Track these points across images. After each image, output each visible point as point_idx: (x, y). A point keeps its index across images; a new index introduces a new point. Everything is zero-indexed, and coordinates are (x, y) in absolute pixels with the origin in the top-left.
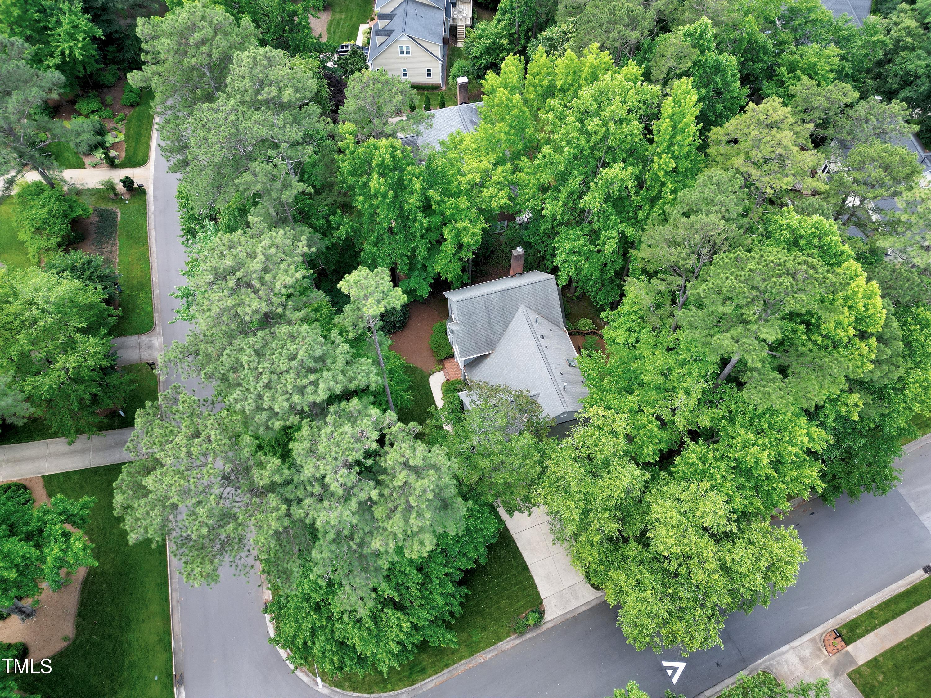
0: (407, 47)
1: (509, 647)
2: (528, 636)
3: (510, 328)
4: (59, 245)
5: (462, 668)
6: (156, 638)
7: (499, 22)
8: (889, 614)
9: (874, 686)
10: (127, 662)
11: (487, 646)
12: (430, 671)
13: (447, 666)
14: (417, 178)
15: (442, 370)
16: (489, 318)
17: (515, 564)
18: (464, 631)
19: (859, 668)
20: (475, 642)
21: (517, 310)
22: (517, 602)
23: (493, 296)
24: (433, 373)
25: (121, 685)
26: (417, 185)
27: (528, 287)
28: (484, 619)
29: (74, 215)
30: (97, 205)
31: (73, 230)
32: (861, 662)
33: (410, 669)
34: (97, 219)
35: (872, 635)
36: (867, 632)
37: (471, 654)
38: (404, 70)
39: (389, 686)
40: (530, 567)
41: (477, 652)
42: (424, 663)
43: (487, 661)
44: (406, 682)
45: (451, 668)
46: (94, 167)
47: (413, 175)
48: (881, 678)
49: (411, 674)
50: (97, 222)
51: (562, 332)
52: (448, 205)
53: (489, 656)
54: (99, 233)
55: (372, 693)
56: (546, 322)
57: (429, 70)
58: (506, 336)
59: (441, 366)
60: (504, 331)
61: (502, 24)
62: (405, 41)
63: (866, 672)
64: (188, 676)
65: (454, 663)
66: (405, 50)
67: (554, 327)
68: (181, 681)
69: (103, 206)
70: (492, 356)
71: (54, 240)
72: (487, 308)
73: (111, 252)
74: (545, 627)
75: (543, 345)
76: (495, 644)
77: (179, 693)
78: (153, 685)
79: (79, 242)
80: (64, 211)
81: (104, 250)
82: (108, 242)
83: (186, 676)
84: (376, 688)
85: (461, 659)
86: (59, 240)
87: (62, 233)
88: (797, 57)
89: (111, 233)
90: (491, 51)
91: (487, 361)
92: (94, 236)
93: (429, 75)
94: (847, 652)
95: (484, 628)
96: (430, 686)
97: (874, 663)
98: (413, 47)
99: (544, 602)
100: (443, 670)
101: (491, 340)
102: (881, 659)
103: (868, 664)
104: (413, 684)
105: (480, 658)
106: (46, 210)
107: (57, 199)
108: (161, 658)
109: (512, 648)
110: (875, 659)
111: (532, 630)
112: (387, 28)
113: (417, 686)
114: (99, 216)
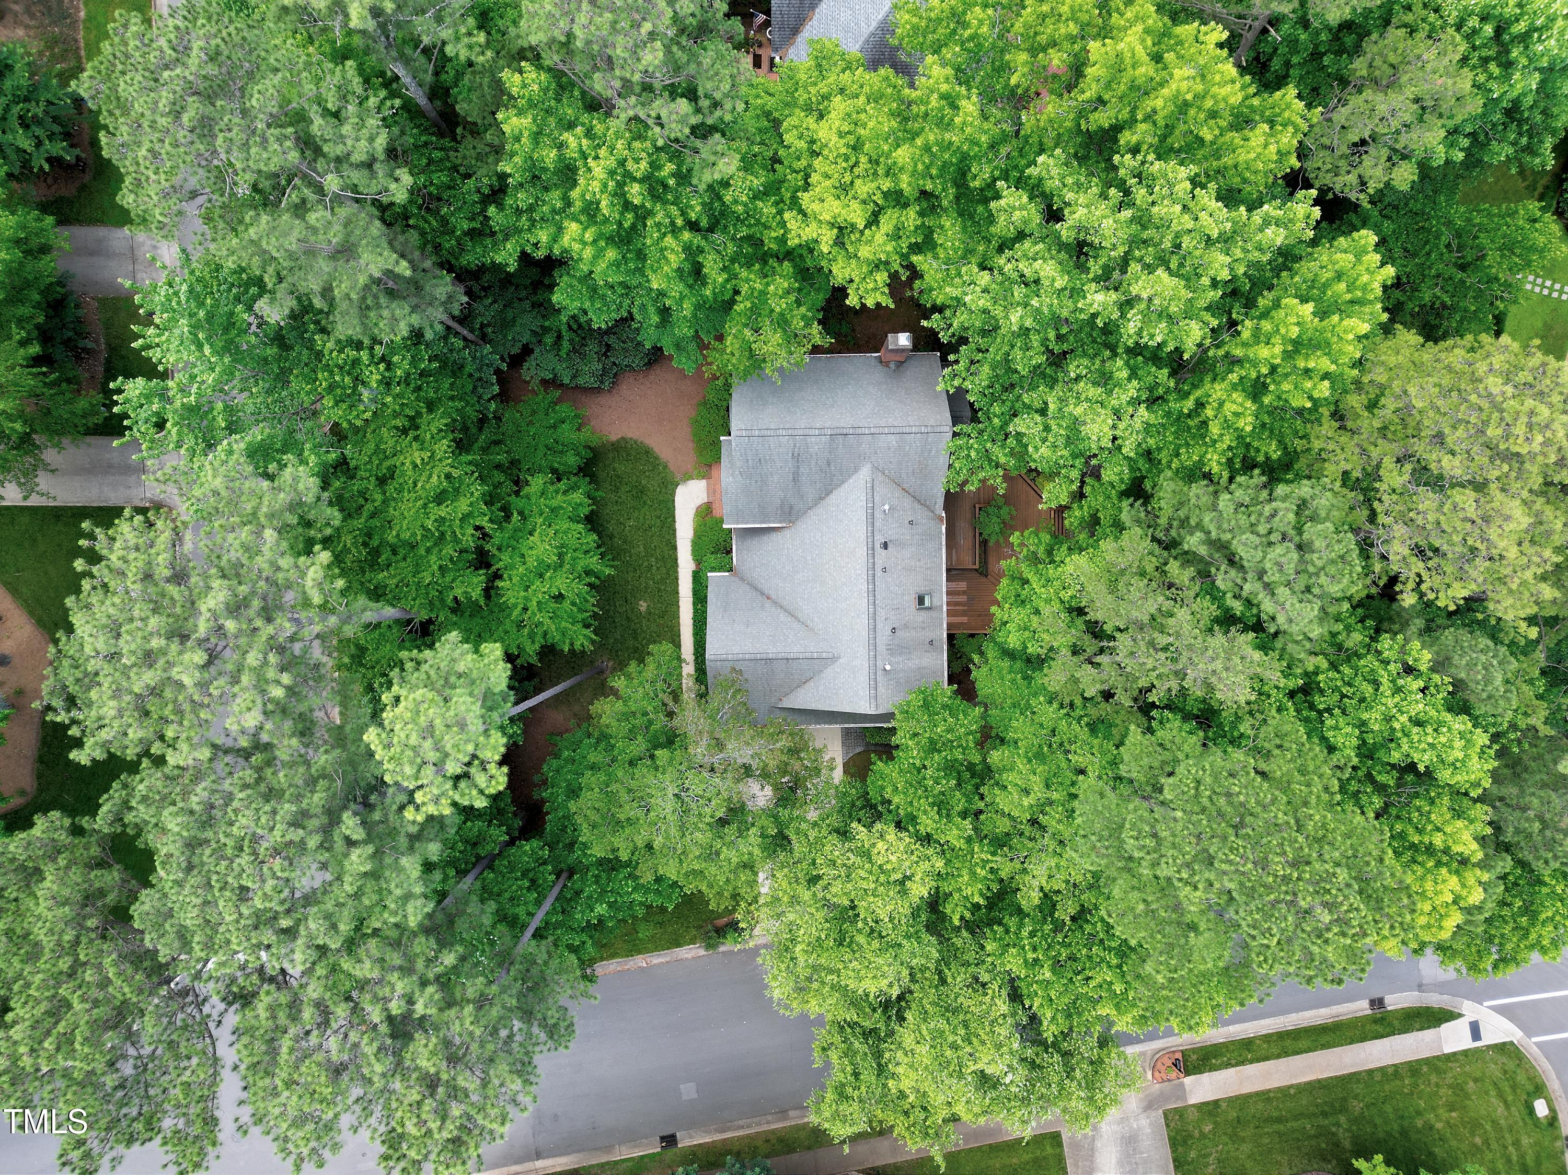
1: (689, 956)
2: (722, 949)
3: (833, 496)
8: (1275, 1051)
9: (1191, 1136)
11: (656, 949)
15: (705, 478)
16: (796, 473)
19: (1186, 1108)
20: (640, 940)
21: (856, 470)
23: (813, 439)
24: (688, 479)
27: (892, 437)
32: (1192, 1100)
35: (1232, 1071)
36: (1228, 1065)
37: (630, 954)
41: (639, 953)
43: (650, 967)
48: (1208, 1128)
51: (934, 524)
53: (656, 961)
56: (907, 502)
58: (821, 508)
59: (704, 471)
60: (821, 499)
63: (1193, 1115)
67: (921, 515)
70: (787, 533)
72: (796, 457)
75: (879, 567)
76: (669, 948)
85: (613, 956)
91: (774, 536)
94: (1182, 1084)
95: (660, 924)
97: (1211, 1108)
101: (791, 508)
102: (1224, 1105)
103: (1201, 1107)
105: (640, 961)
109: (692, 960)
110: (1216, 1103)
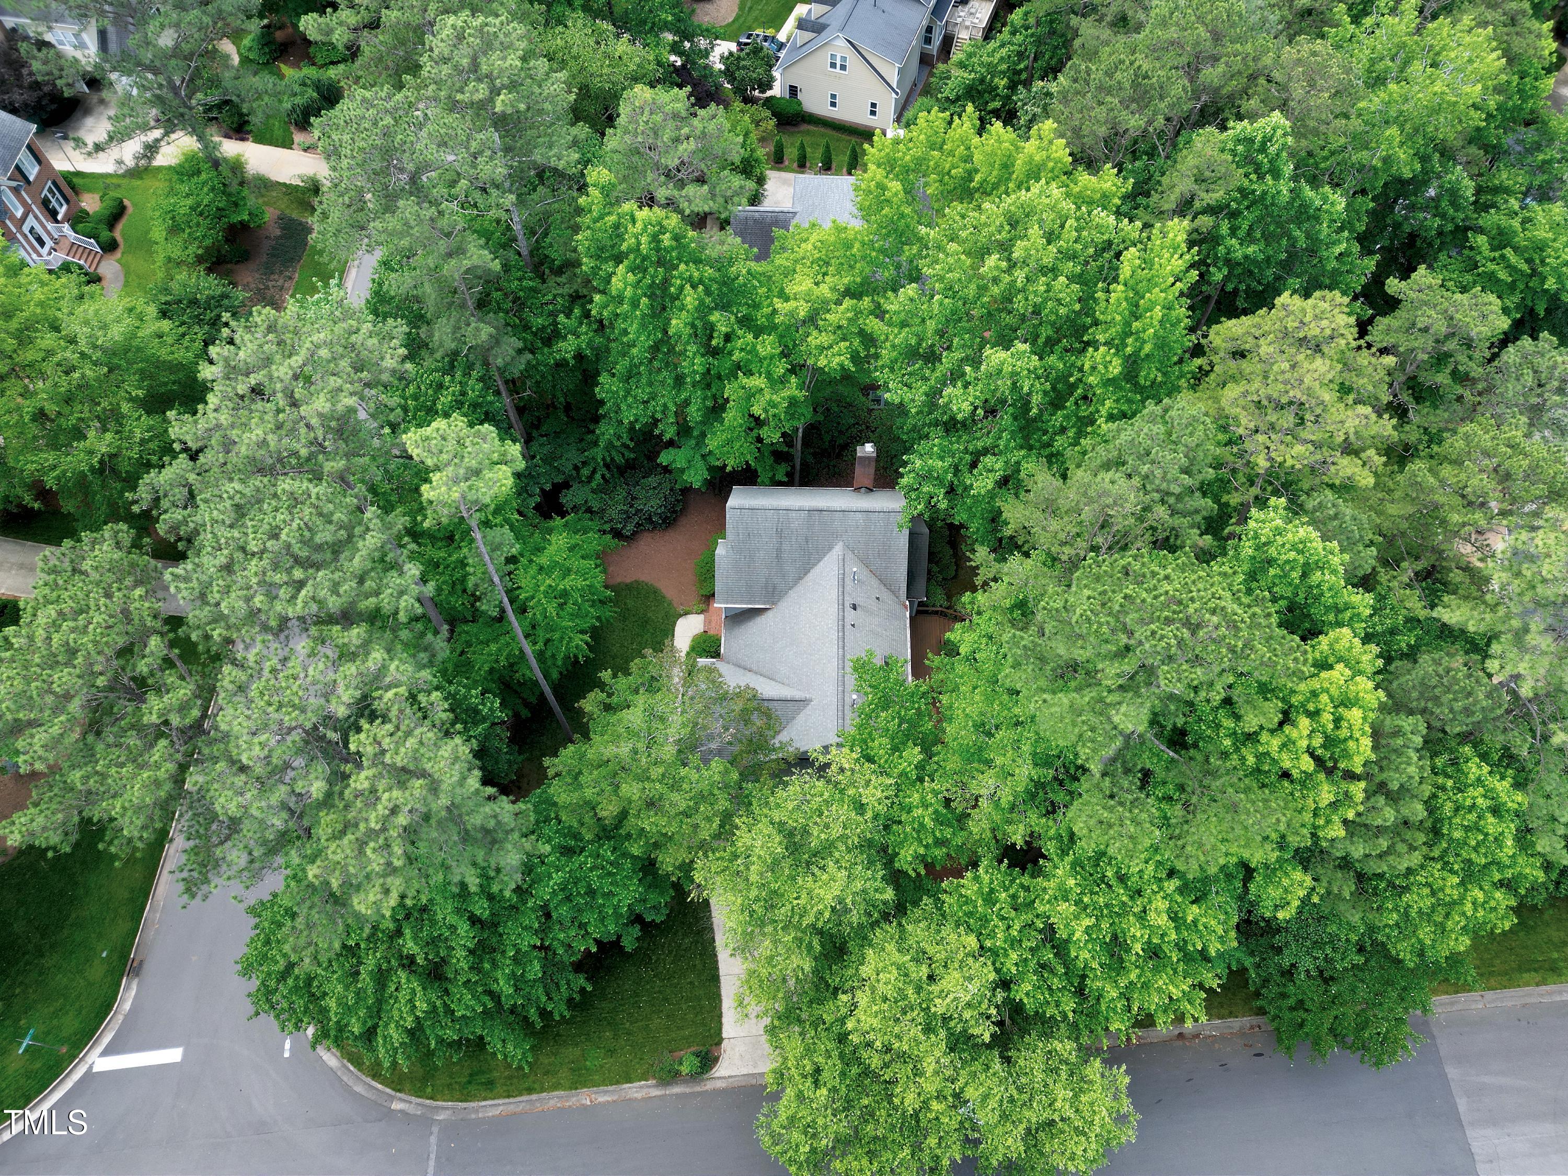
0: (844, 59)
1: (639, 1095)
2: (677, 1089)
3: (811, 576)
4: (200, 260)
5: (552, 1102)
6: (126, 895)
7: (1003, 45)
10: (74, 916)
11: (604, 1083)
12: (499, 1089)
13: (530, 1091)
14: (694, 287)
15: (702, 612)
16: (779, 551)
17: (699, 967)
18: (577, 1045)
20: (587, 1069)
21: (830, 548)
22: (679, 1028)
23: (794, 514)
24: (686, 614)
25: (53, 946)
26: (690, 298)
27: (859, 515)
28: (616, 1037)
29: (236, 218)
30: (287, 212)
31: (227, 240)
33: (471, 1075)
34: (278, 232)
37: (574, 1086)
38: (833, 96)
39: (429, 1090)
40: (722, 979)
41: (585, 1086)
42: (496, 1074)
43: (595, 1106)
44: (457, 1094)
45: (534, 1097)
46: (305, 150)
47: (690, 279)
49: (469, 1082)
50: (277, 238)
51: (898, 608)
52: (740, 343)
53: (602, 1099)
54: (273, 256)
55: (399, 1091)
56: (874, 582)
57: (874, 105)
58: (800, 588)
59: (703, 606)
60: (800, 578)
61: (1004, 52)
62: (840, 48)
64: (149, 968)
65: (542, 1090)
66: (838, 63)
67: (886, 596)
68: (136, 971)
69: (295, 215)
70: (770, 614)
71: (193, 249)
72: (780, 533)
73: (282, 288)
74: (709, 1086)
75: (848, 621)
76: (618, 1083)
77: (127, 988)
78: (97, 962)
79: (238, 262)
80: (218, 209)
81: (270, 284)
82: (281, 272)
83: (146, 966)
84: (408, 1086)
85: (556, 1087)
86: (200, 252)
87: (208, 242)
88: (1516, 223)
89: (292, 260)
90: (974, 93)
91: (761, 620)
92: (264, 258)
93: (873, 113)
95: (611, 1052)
96: (491, 1113)
98: (853, 60)
99: (725, 1044)
100: (521, 1095)
101: (774, 588)
104: (466, 1101)
105: (585, 1097)
106: (189, 202)
107: (213, 189)
108: (123, 926)
109: (643, 1099)
111: (685, 1082)
112: (821, 21)
113: (472, 1104)
114: (283, 229)
